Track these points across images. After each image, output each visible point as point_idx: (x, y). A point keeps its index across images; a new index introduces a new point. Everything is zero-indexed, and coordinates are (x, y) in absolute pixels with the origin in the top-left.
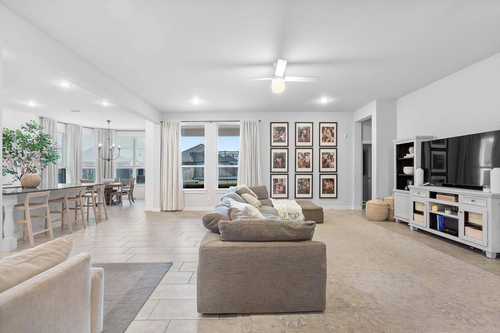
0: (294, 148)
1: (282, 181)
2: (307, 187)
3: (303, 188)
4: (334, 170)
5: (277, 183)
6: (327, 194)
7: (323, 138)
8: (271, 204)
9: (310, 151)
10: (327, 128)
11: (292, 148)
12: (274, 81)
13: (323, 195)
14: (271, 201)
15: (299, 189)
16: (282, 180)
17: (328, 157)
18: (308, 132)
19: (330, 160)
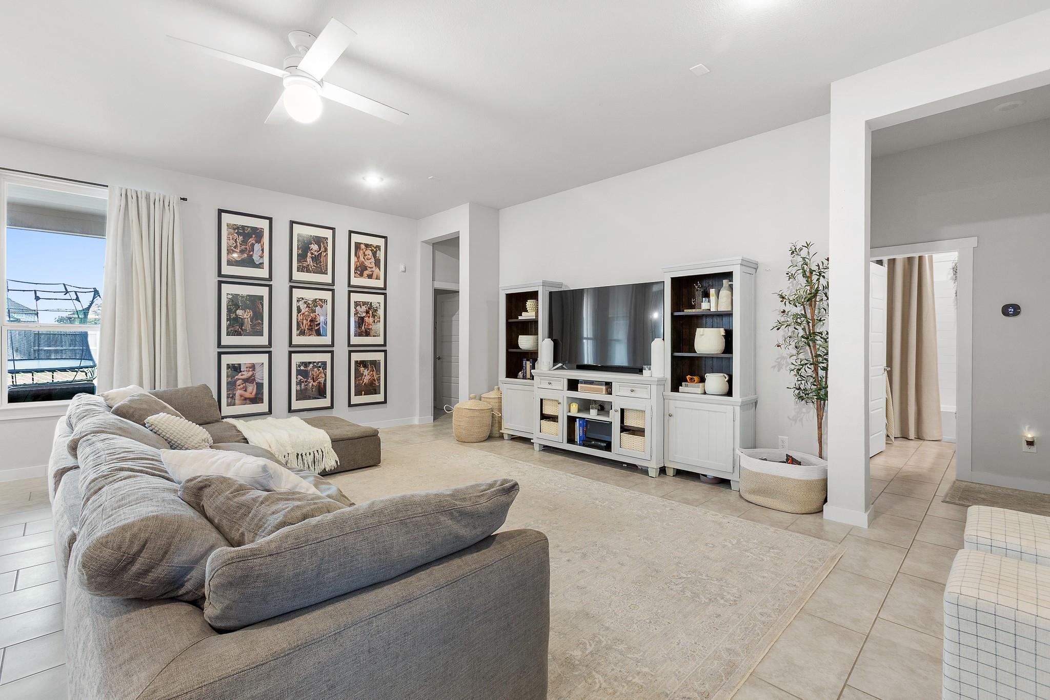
0: (287, 285)
1: (254, 370)
2: (320, 383)
3: (311, 384)
4: (380, 340)
5: (239, 376)
6: (364, 395)
7: (356, 269)
8: (237, 436)
9: (327, 295)
10: (367, 246)
11: (281, 284)
12: (290, 83)
13: (355, 400)
14: (235, 426)
15: (298, 388)
16: (253, 367)
17: (367, 312)
18: (323, 249)
19: (371, 320)
